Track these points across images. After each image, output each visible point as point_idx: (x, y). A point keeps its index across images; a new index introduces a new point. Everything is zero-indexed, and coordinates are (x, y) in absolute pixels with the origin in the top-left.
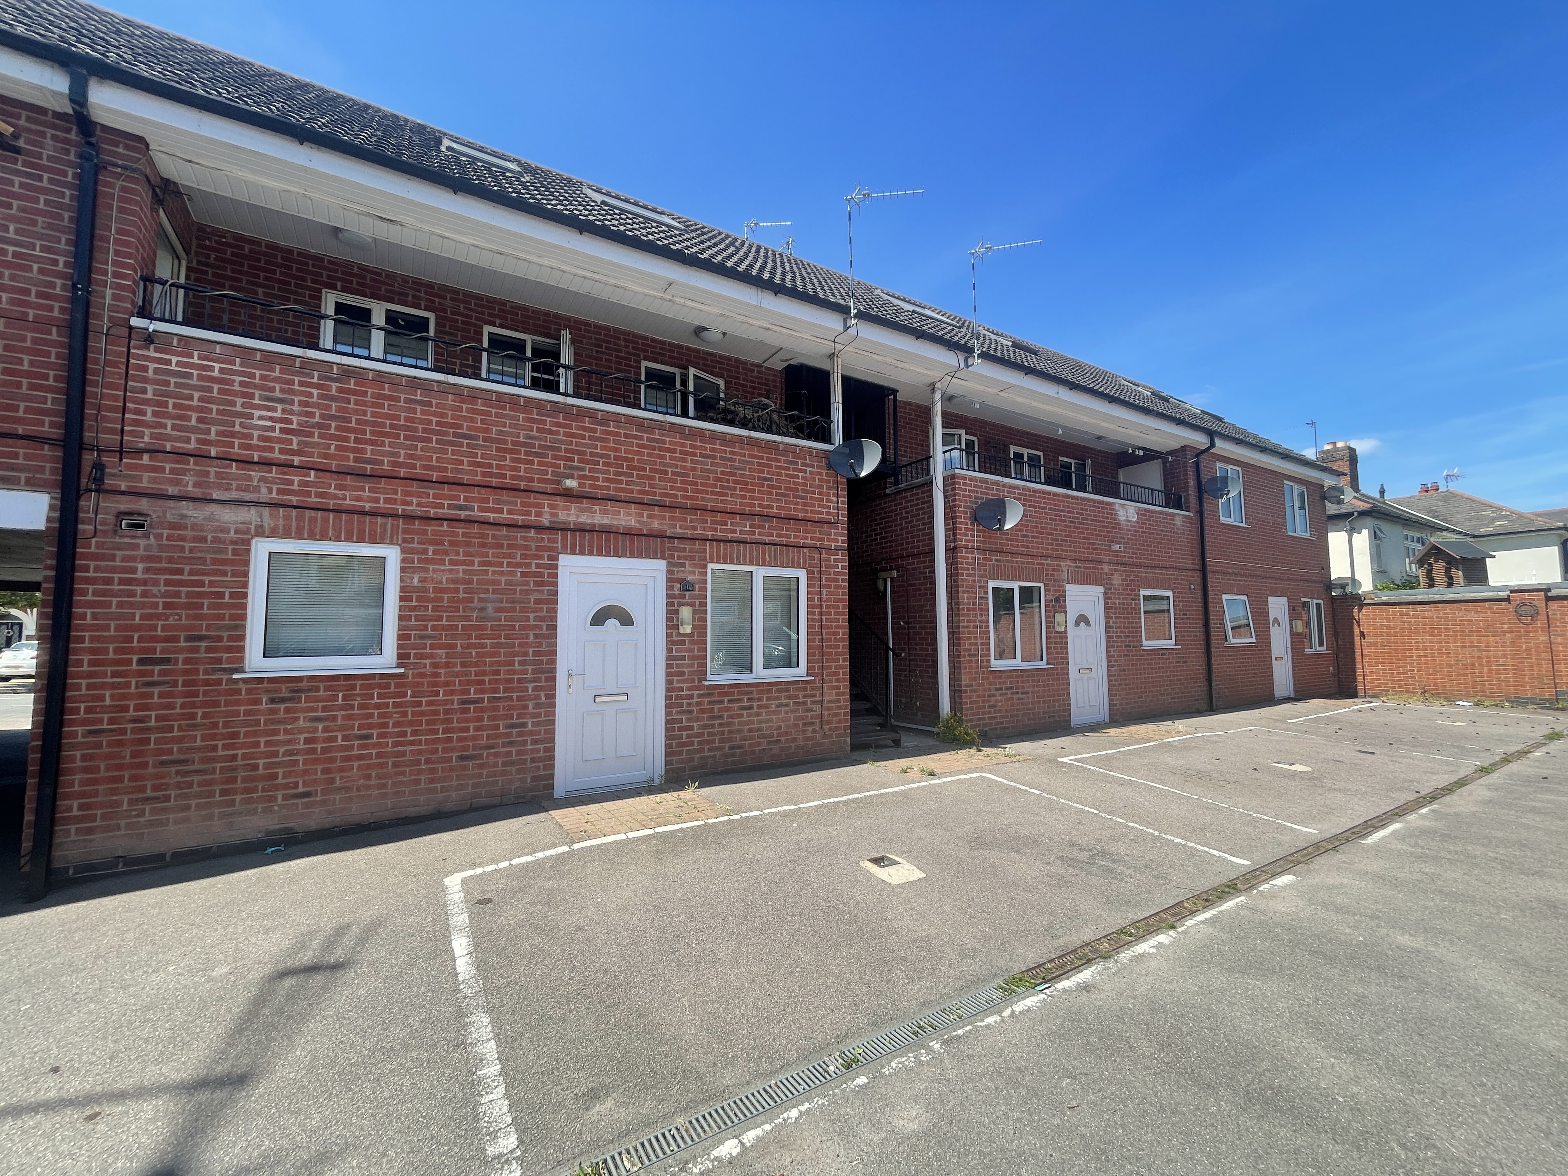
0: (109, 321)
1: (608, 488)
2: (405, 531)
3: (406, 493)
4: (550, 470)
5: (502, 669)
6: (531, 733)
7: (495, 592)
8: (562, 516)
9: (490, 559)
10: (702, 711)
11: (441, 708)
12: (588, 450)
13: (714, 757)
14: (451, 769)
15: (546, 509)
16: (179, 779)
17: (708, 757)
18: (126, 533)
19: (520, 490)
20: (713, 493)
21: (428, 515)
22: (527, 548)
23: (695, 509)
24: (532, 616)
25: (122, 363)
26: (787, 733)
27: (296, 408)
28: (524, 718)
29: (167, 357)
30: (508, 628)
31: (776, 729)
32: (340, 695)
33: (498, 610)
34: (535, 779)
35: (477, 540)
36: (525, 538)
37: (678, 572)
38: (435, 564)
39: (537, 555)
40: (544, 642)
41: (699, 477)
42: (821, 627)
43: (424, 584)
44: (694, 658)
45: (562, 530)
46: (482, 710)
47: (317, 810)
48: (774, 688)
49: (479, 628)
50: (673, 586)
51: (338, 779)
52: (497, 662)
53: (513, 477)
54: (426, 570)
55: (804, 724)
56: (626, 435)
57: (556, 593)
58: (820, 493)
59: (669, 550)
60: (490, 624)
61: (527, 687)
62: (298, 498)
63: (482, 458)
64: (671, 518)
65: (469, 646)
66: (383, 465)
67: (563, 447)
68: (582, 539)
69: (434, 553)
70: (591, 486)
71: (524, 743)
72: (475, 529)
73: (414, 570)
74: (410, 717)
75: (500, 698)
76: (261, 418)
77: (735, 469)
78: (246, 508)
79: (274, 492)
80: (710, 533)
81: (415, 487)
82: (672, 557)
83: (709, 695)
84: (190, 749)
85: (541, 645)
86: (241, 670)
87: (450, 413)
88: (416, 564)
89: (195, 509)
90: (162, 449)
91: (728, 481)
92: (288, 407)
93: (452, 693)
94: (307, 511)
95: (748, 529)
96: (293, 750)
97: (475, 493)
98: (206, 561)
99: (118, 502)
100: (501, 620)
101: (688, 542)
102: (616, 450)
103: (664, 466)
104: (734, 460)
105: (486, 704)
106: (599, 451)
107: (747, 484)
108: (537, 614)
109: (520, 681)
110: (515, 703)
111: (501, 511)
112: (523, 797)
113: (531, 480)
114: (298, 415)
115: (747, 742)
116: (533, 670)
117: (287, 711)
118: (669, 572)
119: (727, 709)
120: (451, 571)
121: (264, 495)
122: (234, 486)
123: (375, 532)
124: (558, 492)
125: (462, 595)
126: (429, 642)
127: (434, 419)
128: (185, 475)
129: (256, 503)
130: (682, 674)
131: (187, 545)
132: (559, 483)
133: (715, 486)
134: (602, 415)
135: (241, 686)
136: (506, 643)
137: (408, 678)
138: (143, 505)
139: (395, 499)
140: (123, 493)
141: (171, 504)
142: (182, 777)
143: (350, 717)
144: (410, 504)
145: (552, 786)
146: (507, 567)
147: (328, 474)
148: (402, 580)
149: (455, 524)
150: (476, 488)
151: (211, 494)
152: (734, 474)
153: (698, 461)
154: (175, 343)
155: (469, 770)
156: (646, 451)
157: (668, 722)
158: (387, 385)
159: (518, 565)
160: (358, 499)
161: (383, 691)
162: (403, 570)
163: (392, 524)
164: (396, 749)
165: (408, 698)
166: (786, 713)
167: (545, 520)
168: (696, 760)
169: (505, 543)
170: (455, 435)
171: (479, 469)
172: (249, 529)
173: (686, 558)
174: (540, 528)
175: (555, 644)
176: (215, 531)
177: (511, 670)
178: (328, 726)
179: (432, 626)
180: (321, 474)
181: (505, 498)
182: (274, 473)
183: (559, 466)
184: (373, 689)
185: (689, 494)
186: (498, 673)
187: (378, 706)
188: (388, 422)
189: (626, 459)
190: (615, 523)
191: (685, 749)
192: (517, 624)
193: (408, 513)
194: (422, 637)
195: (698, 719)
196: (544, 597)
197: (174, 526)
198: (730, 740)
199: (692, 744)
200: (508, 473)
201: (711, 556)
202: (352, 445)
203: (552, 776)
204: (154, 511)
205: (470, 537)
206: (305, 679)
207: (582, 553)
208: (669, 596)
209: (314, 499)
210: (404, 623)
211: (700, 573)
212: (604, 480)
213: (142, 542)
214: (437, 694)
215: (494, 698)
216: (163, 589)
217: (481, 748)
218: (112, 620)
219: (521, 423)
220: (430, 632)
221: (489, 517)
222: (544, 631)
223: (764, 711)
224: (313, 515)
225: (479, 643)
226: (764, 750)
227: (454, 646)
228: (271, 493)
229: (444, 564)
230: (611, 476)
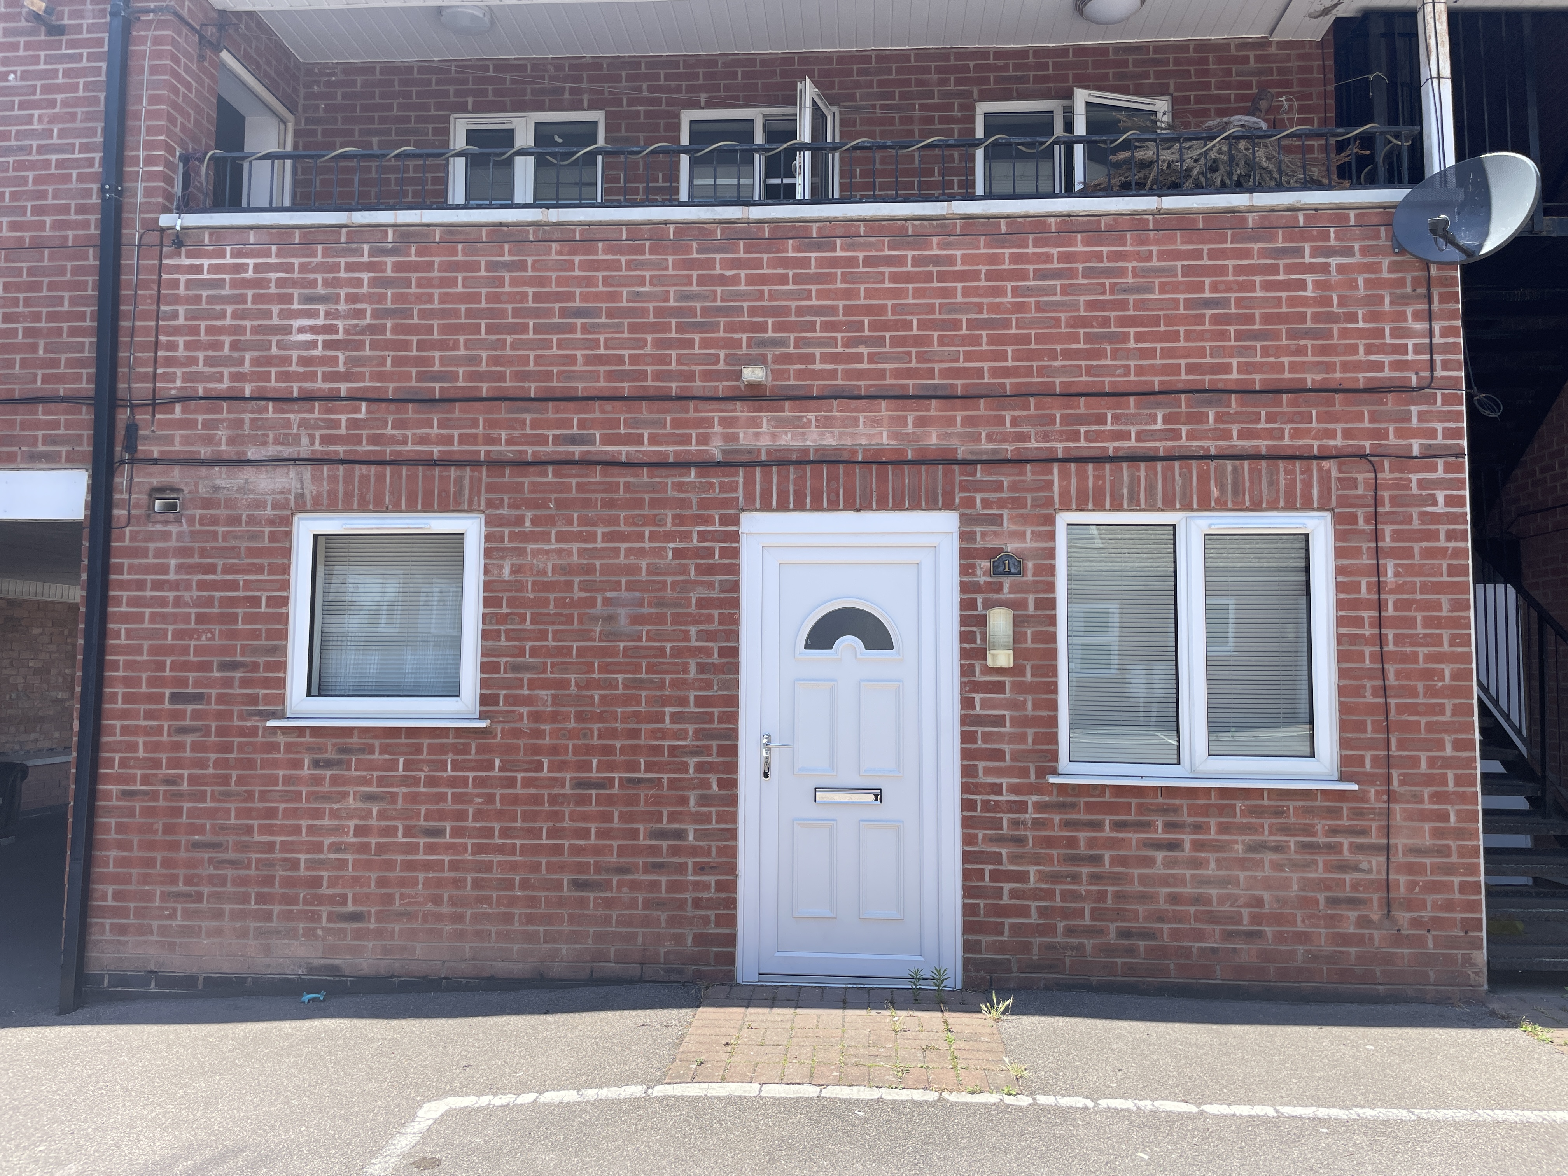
0: (142, 227)
1: (833, 374)
2: (490, 489)
3: (491, 424)
4: (722, 353)
5: (644, 727)
6: (694, 851)
7: (631, 586)
8: (746, 439)
9: (623, 528)
10: (1049, 842)
11: (545, 792)
12: (793, 304)
13: (1080, 948)
14: (561, 902)
15: (717, 429)
16: (211, 871)
17: (1065, 947)
18: (159, 517)
19: (669, 398)
20: (1068, 354)
21: (523, 458)
22: (683, 503)
23: (1022, 395)
24: (693, 630)
25: (153, 281)
26: (1277, 919)
27: (342, 307)
28: (681, 821)
29: (197, 262)
30: (652, 653)
31: (1248, 905)
32: (401, 761)
33: (636, 620)
34: (701, 939)
35: (599, 496)
36: (679, 487)
37: (984, 535)
38: (535, 541)
39: (699, 516)
40: (716, 679)
41: (1034, 323)
42: (1382, 657)
43: (520, 577)
44: (1024, 722)
45: (745, 465)
46: (610, 800)
47: (370, 945)
48: (1239, 805)
49: (604, 652)
50: (973, 566)
51: (397, 897)
52: (636, 714)
53: (659, 376)
54: (521, 552)
55: (1333, 902)
56: (868, 262)
57: (735, 587)
58: (1372, 317)
59: (963, 488)
60: (622, 645)
61: (686, 764)
62: (346, 448)
63: (606, 348)
64: (969, 421)
65: (590, 684)
66: (457, 380)
67: (745, 305)
68: (784, 479)
69: (534, 522)
70: (800, 374)
71: (681, 868)
72: (597, 476)
73: (504, 553)
74: (498, 806)
75: (640, 781)
76: (301, 330)
77: (1125, 291)
78: (285, 470)
79: (317, 442)
80: (1060, 445)
81: (503, 412)
82: (969, 503)
83: (1062, 807)
84: (223, 828)
85: (709, 685)
86: (281, 716)
87: (554, 275)
88: (507, 543)
89: (228, 477)
90: (193, 394)
91: (1106, 322)
92: (333, 307)
93: (562, 766)
94: (357, 466)
95: (1159, 425)
96: (341, 843)
97: (597, 412)
98: (239, 553)
99: (151, 475)
100: (640, 639)
101: (1008, 468)
102: (848, 294)
103: (950, 311)
104: (1121, 273)
105: (616, 790)
106: (814, 302)
107: (1156, 321)
108: (702, 627)
109: (673, 750)
110: (665, 791)
111: (639, 440)
112: (680, 972)
113: (690, 376)
114: (345, 317)
115: (1166, 927)
116: (696, 732)
117: (335, 780)
118: (966, 536)
119: (1112, 844)
120: (560, 552)
121: (304, 449)
122: (271, 439)
123: (448, 493)
124: (737, 393)
125: (577, 594)
126: (526, 676)
127: (530, 290)
128: (217, 428)
129: (296, 461)
130: (998, 755)
131: (221, 529)
132: (738, 375)
133: (1075, 338)
134: (819, 229)
135: (281, 739)
136: (651, 681)
137: (495, 736)
138: (175, 476)
139: (475, 436)
140: (155, 462)
141: (203, 471)
142: (216, 868)
143: (413, 798)
144: (496, 441)
145: (731, 959)
146: (651, 540)
147: (383, 405)
148: (486, 572)
149: (566, 469)
150: (597, 403)
151: (245, 453)
152: (1123, 305)
153: (1029, 288)
154: (207, 241)
155: (588, 908)
156: (910, 286)
157: (967, 857)
158: (460, 246)
159: (669, 537)
160: (423, 440)
161: (460, 757)
162: (488, 553)
163: (471, 478)
164: (479, 858)
165: (496, 773)
166: (1278, 867)
167: (715, 449)
168: (1036, 950)
169: (647, 497)
170: (564, 313)
171: (602, 369)
172: (287, 500)
173: (1002, 504)
174: (706, 465)
175: (735, 684)
176: (249, 507)
177: (660, 730)
178: (385, 810)
179: (532, 649)
180: (374, 406)
181: (645, 415)
182: (317, 413)
183: (738, 344)
184: (446, 753)
185: (1010, 363)
186: (634, 734)
187: (453, 782)
188: (463, 307)
189: (869, 310)
190: (848, 442)
191: (1008, 921)
192: (668, 645)
193: (494, 457)
194: (516, 668)
195: (1036, 860)
196: (715, 594)
197: (207, 503)
198: (1119, 914)
199: (1024, 912)
200: (649, 369)
201: (1065, 494)
202: (415, 353)
203: (731, 940)
204: (187, 484)
205: (588, 491)
206: (356, 733)
207: (783, 507)
208: (965, 587)
209: (366, 447)
210: (489, 643)
211: (1036, 536)
212: (825, 358)
213: (174, 529)
214: (539, 767)
215: (630, 780)
216: (195, 594)
217: (608, 871)
218: (145, 638)
219: (671, 272)
220: (528, 658)
221: (619, 453)
222: (715, 658)
223: (1212, 857)
224: (364, 472)
225: (605, 680)
226: (1214, 950)
227: (565, 684)
228: (312, 443)
229: (549, 541)
230: (840, 349)
